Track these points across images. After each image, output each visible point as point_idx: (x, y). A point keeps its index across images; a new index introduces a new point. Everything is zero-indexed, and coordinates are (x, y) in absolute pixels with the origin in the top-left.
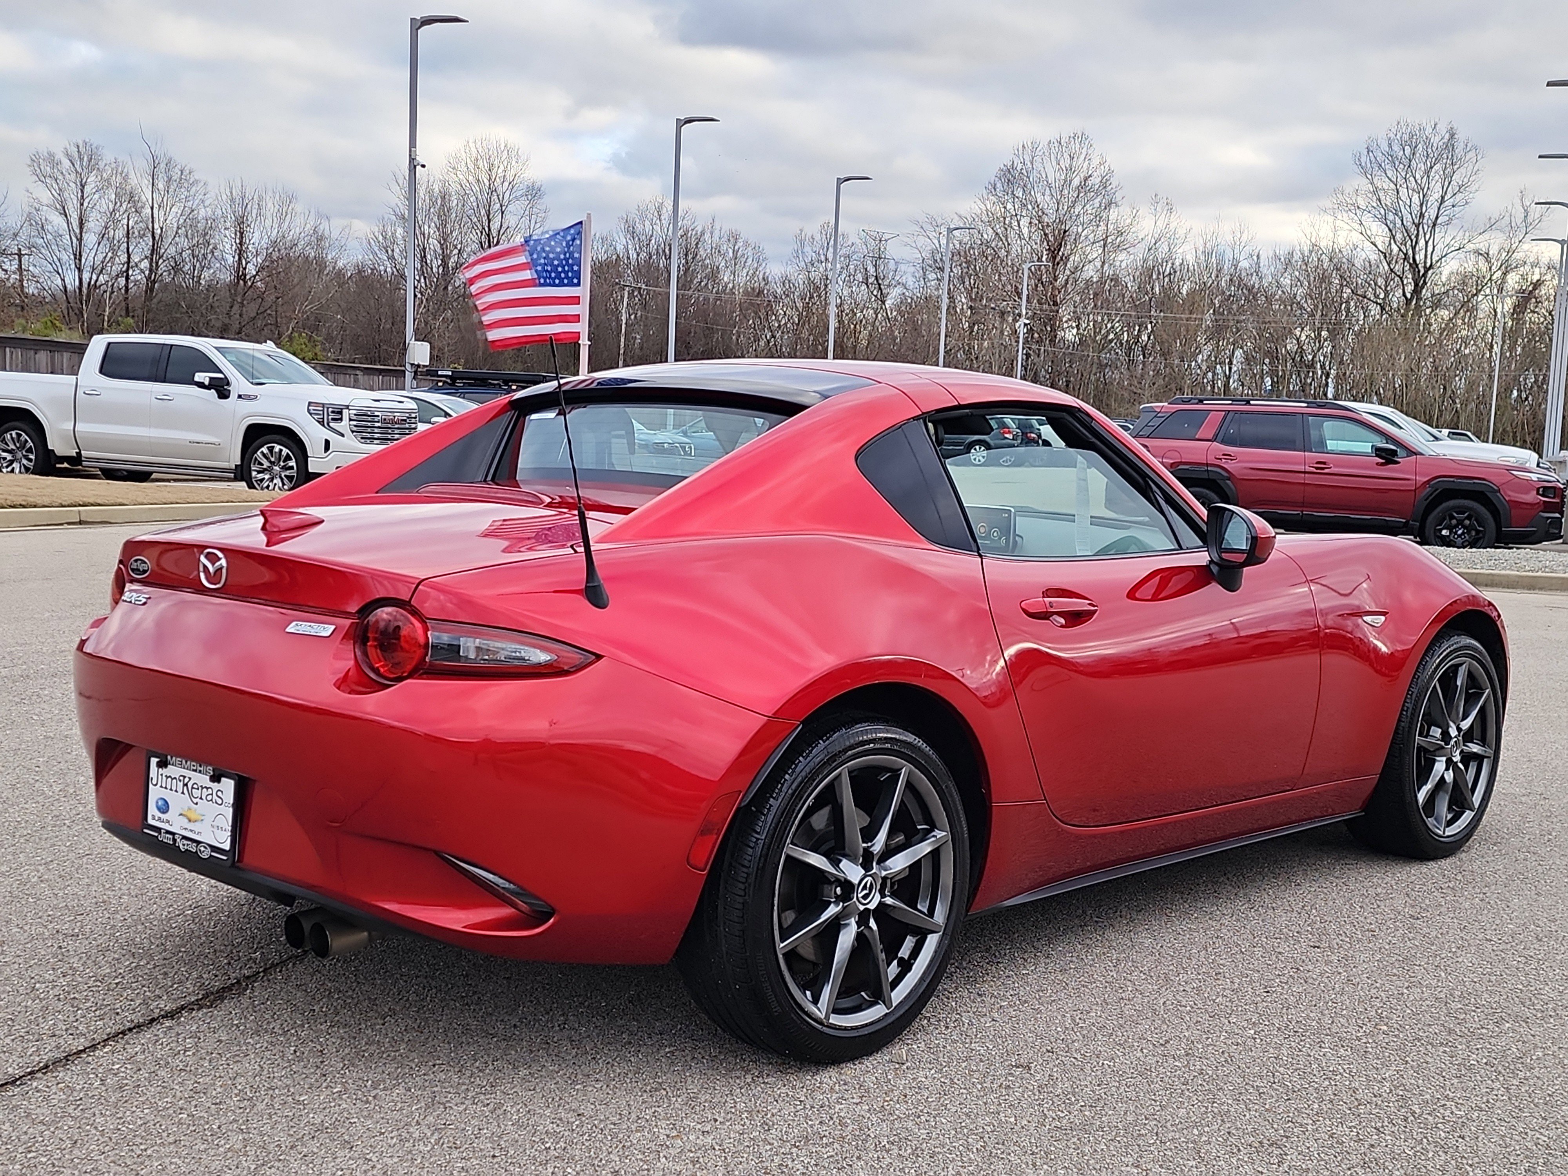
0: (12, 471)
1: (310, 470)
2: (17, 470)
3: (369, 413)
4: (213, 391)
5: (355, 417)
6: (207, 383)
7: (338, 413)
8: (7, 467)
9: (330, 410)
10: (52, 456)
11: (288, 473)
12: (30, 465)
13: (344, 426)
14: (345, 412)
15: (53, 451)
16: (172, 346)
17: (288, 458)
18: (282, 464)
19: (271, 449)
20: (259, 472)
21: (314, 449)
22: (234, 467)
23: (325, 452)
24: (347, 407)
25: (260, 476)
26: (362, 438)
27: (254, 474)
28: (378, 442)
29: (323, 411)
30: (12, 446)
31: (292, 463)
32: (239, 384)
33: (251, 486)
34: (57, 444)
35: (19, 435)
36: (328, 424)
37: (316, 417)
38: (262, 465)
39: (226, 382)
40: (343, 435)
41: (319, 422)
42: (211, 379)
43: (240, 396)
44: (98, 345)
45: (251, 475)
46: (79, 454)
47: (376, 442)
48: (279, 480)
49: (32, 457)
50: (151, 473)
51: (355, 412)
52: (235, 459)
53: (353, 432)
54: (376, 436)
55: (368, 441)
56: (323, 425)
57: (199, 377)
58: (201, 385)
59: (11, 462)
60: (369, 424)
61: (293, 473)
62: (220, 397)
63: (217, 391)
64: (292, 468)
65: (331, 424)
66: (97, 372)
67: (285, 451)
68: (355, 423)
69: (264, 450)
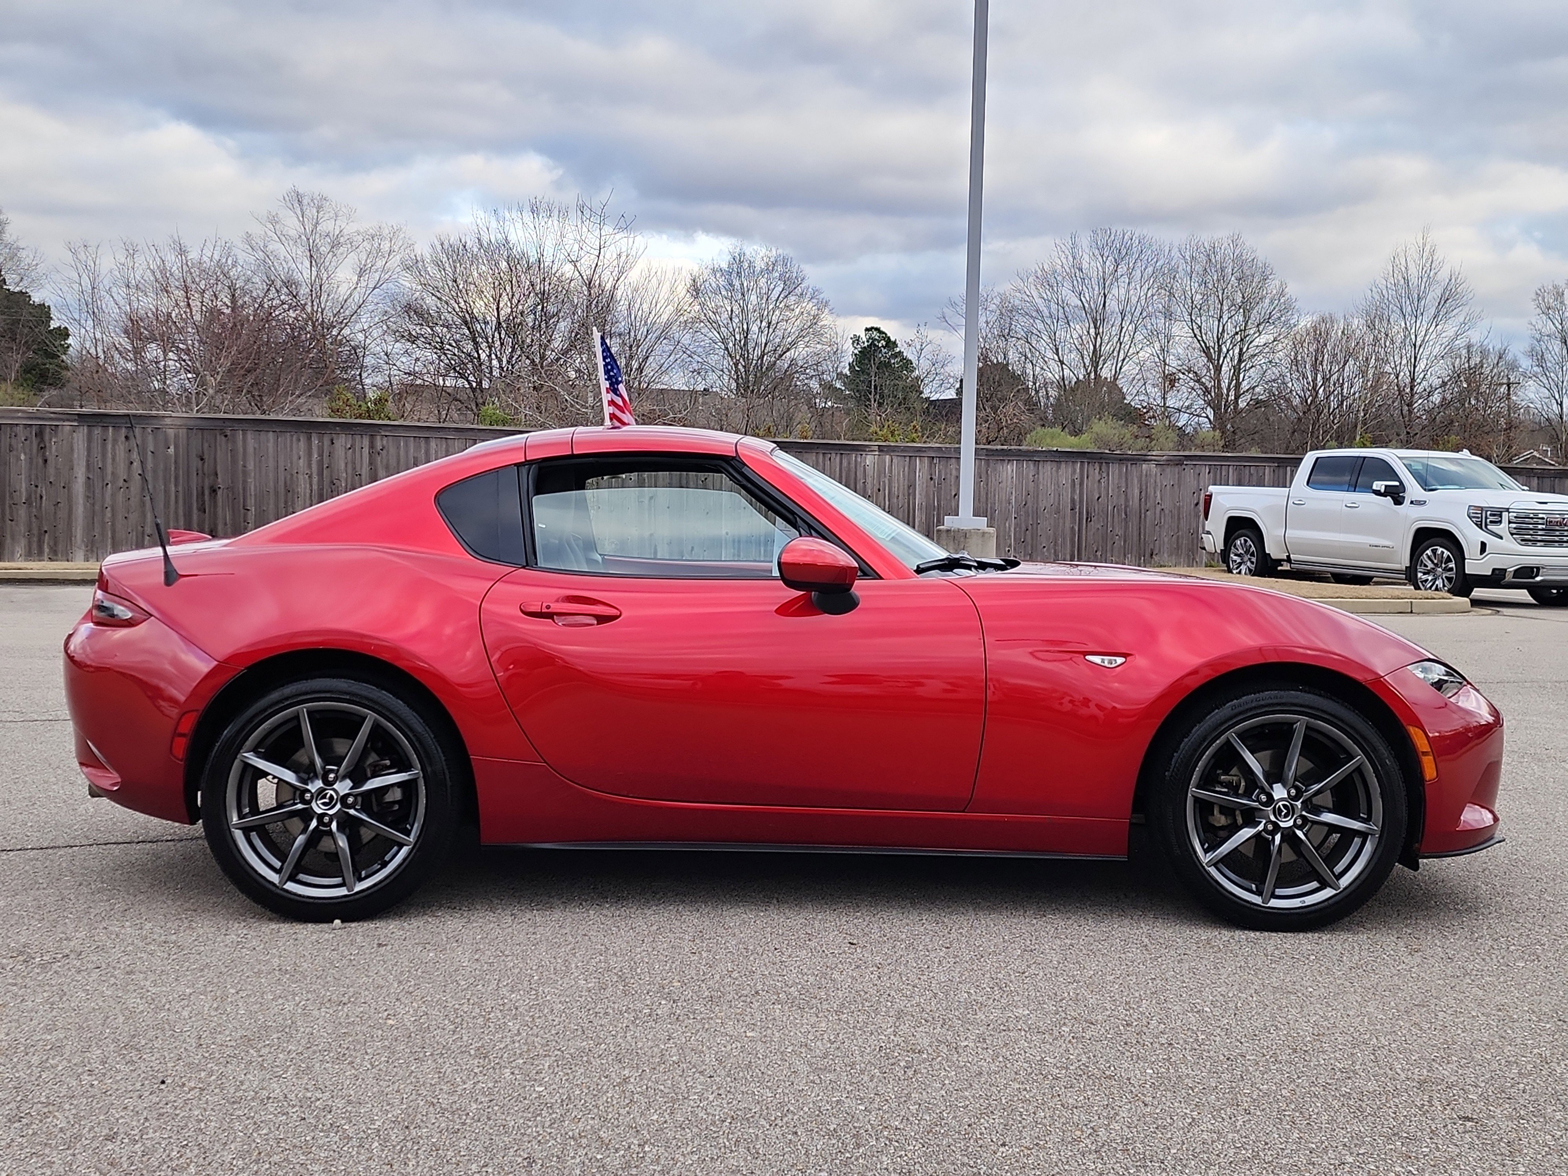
0: (1240, 573)
1: (1467, 572)
2: (1243, 572)
3: (1532, 516)
4: (1389, 498)
5: (1515, 520)
6: (1383, 491)
7: (1497, 514)
8: (1237, 568)
9: (1489, 513)
10: (1269, 559)
11: (1448, 574)
12: (1253, 567)
13: (1503, 528)
14: (1505, 514)
15: (1269, 554)
16: (1365, 458)
17: (1449, 560)
18: (1443, 566)
19: (1434, 552)
20: (1424, 574)
21: (1471, 550)
22: (1404, 568)
23: (1481, 554)
24: (1507, 510)
25: (1425, 577)
26: (1522, 540)
27: (1420, 575)
28: (1542, 544)
29: (1481, 514)
30: (1241, 551)
31: (1452, 565)
32: (1413, 489)
33: (1417, 588)
34: (1273, 549)
35: (1246, 541)
36: (1486, 527)
37: (1474, 519)
38: (1426, 566)
39: (1402, 487)
40: (1501, 538)
41: (1476, 525)
42: (1386, 486)
43: (1412, 502)
44: (1309, 459)
45: (1417, 575)
46: (1288, 557)
47: (1539, 544)
48: (1441, 580)
49: (1254, 559)
50: (1372, 577)
51: (1515, 514)
52: (1404, 561)
53: (1512, 534)
54: (1539, 538)
55: (1530, 543)
56: (1481, 528)
57: (1379, 485)
58: (1377, 493)
59: (1240, 564)
60: (1531, 526)
61: (1452, 574)
62: (1395, 504)
63: (1393, 498)
64: (1451, 569)
65: (1489, 527)
66: (1305, 484)
67: (1446, 553)
68: (1514, 525)
69: (1429, 552)
